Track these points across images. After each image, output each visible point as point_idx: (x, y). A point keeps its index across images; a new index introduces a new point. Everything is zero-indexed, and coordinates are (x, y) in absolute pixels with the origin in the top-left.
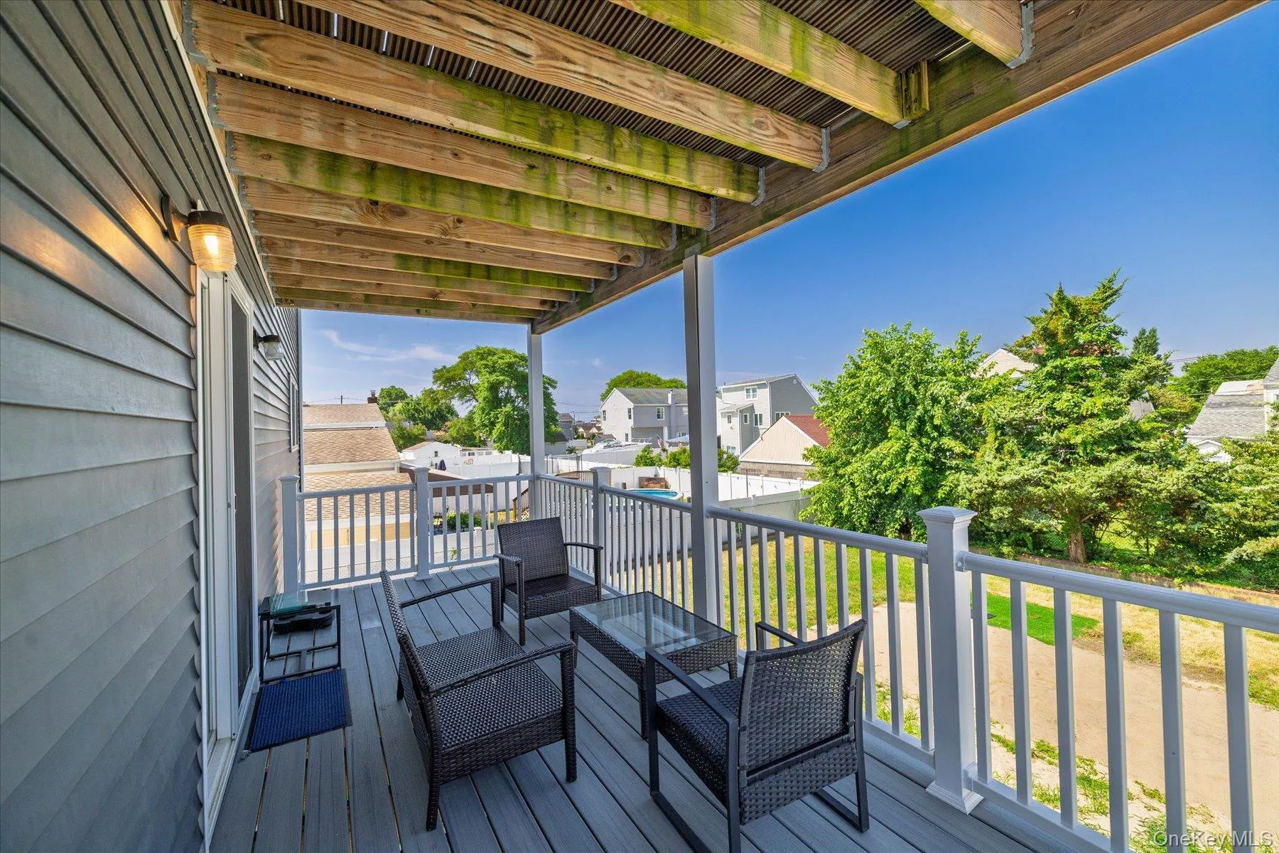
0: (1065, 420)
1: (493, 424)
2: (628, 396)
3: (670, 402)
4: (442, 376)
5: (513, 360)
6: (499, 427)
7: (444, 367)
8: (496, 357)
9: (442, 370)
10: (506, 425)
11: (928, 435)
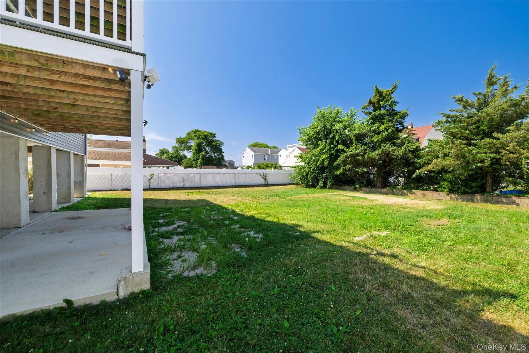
0: (374, 134)
1: (198, 159)
2: (253, 150)
3: (269, 153)
4: (179, 140)
5: (207, 134)
6: (200, 161)
7: (181, 137)
8: (200, 133)
9: (179, 138)
10: (203, 159)
11: (333, 144)
